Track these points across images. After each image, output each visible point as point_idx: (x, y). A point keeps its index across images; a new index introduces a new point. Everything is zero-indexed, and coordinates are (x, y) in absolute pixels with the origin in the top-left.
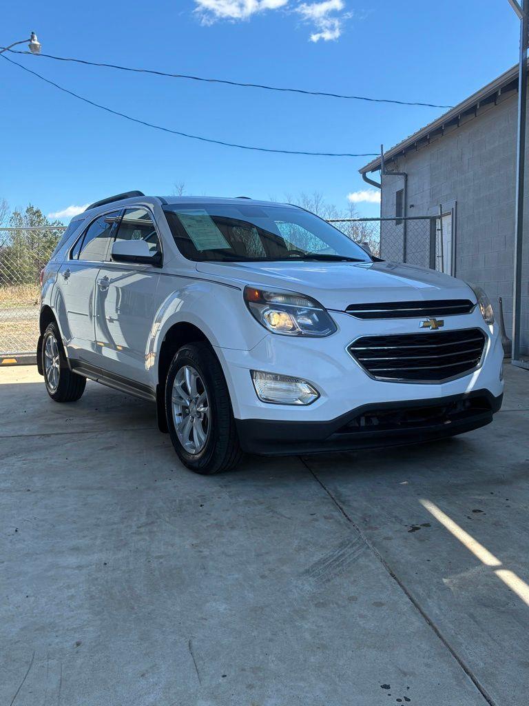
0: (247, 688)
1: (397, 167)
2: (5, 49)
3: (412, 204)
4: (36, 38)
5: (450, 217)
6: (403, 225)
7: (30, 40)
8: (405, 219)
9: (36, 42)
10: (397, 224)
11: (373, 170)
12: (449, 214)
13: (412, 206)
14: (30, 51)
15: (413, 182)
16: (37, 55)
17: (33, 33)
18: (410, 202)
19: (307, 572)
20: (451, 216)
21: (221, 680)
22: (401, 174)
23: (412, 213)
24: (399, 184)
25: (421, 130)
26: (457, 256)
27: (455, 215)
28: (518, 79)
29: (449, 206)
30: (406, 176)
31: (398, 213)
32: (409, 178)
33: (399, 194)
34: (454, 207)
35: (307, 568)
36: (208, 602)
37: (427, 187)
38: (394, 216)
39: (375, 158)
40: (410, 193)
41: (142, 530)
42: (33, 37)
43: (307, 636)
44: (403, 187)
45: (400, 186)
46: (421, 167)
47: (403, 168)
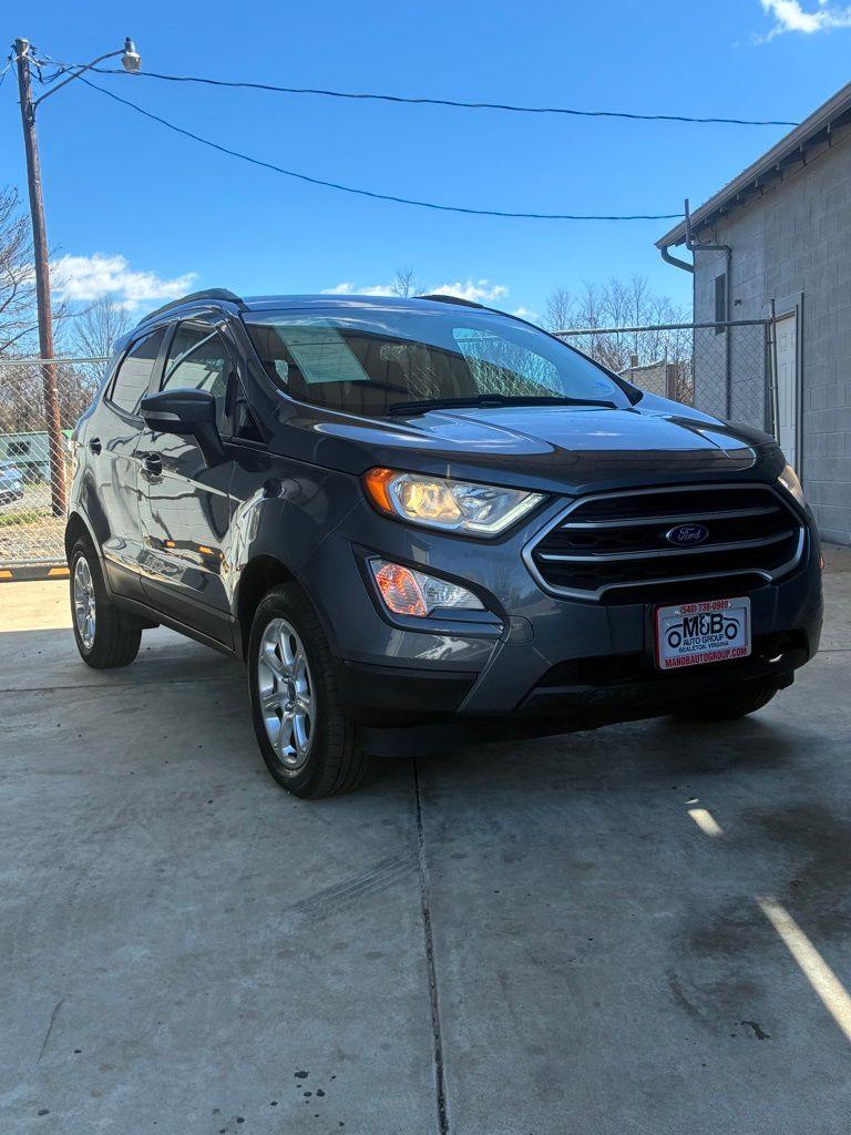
0: (100, 1069)
1: (716, 238)
2: (85, 68)
3: (738, 298)
4: (133, 47)
6: (724, 334)
7: (123, 51)
8: (730, 325)
9: (134, 54)
10: (717, 333)
11: (678, 242)
12: (791, 315)
13: (739, 302)
14: (124, 69)
15: (740, 260)
16: (137, 74)
17: (128, 39)
18: (736, 297)
19: (300, 904)
20: (794, 319)
21: (71, 1057)
22: (722, 248)
23: (739, 314)
24: (720, 266)
25: (743, 173)
26: (805, 387)
27: (800, 314)
29: (791, 301)
30: (730, 251)
31: (720, 314)
32: (734, 254)
33: (720, 281)
34: (799, 302)
35: (303, 899)
36: (124, 944)
37: (759, 270)
38: (713, 320)
40: (735, 281)
41: (96, 837)
42: (128, 47)
43: (236, 999)
44: (725, 271)
45: (721, 269)
46: (752, 235)
47: (726, 238)
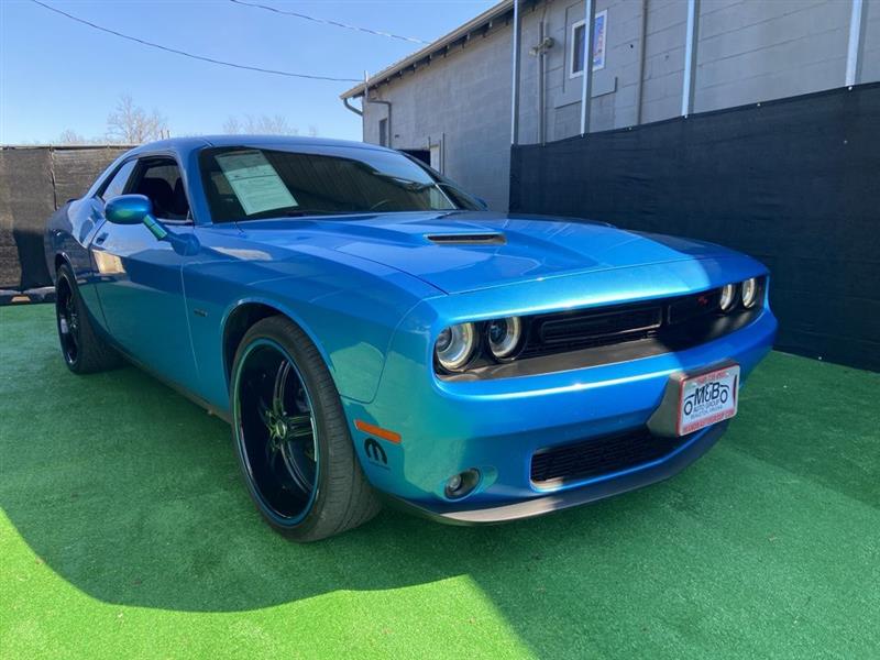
1: (380, 96)
3: (397, 134)
5: (438, 149)
11: (355, 96)
12: (436, 146)
13: (397, 136)
15: (397, 112)
18: (394, 134)
22: (384, 103)
23: (397, 143)
24: (383, 113)
25: (408, 58)
27: (443, 147)
28: (513, 10)
29: (436, 138)
30: (390, 105)
32: (393, 107)
33: (383, 123)
34: (442, 139)
37: (412, 117)
39: (357, 84)
40: (394, 123)
44: (387, 116)
45: (384, 114)
46: (406, 97)
47: (387, 97)
